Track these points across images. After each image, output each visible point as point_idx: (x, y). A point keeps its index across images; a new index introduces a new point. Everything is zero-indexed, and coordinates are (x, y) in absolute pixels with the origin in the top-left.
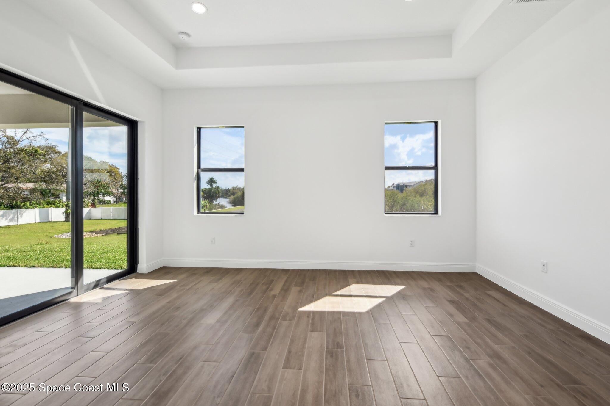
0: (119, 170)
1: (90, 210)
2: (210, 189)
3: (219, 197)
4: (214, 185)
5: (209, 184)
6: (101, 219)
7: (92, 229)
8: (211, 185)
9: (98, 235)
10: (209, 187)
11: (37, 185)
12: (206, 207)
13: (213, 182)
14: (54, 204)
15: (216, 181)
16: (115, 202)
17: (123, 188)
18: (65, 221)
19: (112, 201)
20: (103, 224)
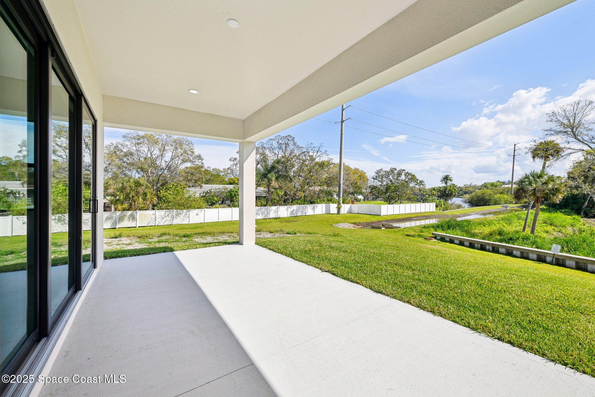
0: (366, 174)
1: (351, 207)
2: (446, 188)
3: (455, 196)
4: (449, 183)
5: (444, 182)
6: (358, 213)
7: (354, 221)
8: (446, 183)
9: (359, 227)
10: (444, 185)
11: (322, 188)
12: (441, 206)
13: (447, 180)
14: (331, 201)
15: (451, 179)
16: (364, 200)
17: (371, 188)
18: (337, 214)
19: (362, 199)
20: (361, 218)
